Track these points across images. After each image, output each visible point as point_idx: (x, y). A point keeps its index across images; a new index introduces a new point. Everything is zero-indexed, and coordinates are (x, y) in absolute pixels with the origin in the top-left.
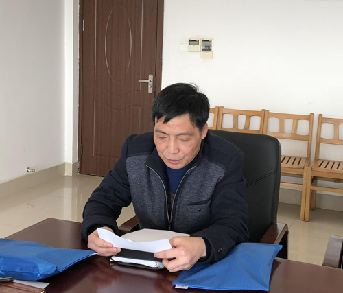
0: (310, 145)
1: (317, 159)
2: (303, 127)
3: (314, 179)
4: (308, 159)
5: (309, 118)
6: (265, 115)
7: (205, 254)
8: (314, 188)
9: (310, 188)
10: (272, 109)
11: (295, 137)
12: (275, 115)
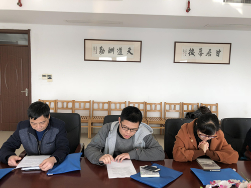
0: (90, 111)
1: (93, 116)
2: (87, 105)
3: (92, 123)
4: (90, 116)
5: (89, 102)
6: (73, 102)
7: (56, 161)
8: (92, 127)
9: (91, 127)
10: (76, 99)
11: (85, 109)
12: (77, 102)
